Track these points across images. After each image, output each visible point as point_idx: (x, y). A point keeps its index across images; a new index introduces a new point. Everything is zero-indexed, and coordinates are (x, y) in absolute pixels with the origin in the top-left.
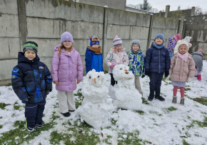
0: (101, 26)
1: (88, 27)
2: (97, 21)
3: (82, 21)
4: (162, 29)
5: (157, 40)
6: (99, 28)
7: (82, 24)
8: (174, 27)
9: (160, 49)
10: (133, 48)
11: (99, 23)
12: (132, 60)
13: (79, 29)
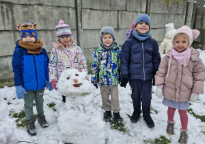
0: (72, 12)
1: (52, 14)
2: (65, 5)
3: (41, 5)
4: (164, 15)
5: (139, 26)
6: (69, 14)
7: (41, 8)
8: (181, 12)
9: (144, 41)
10: (104, 40)
11: (68, 8)
12: (104, 62)
13: (36, 16)
